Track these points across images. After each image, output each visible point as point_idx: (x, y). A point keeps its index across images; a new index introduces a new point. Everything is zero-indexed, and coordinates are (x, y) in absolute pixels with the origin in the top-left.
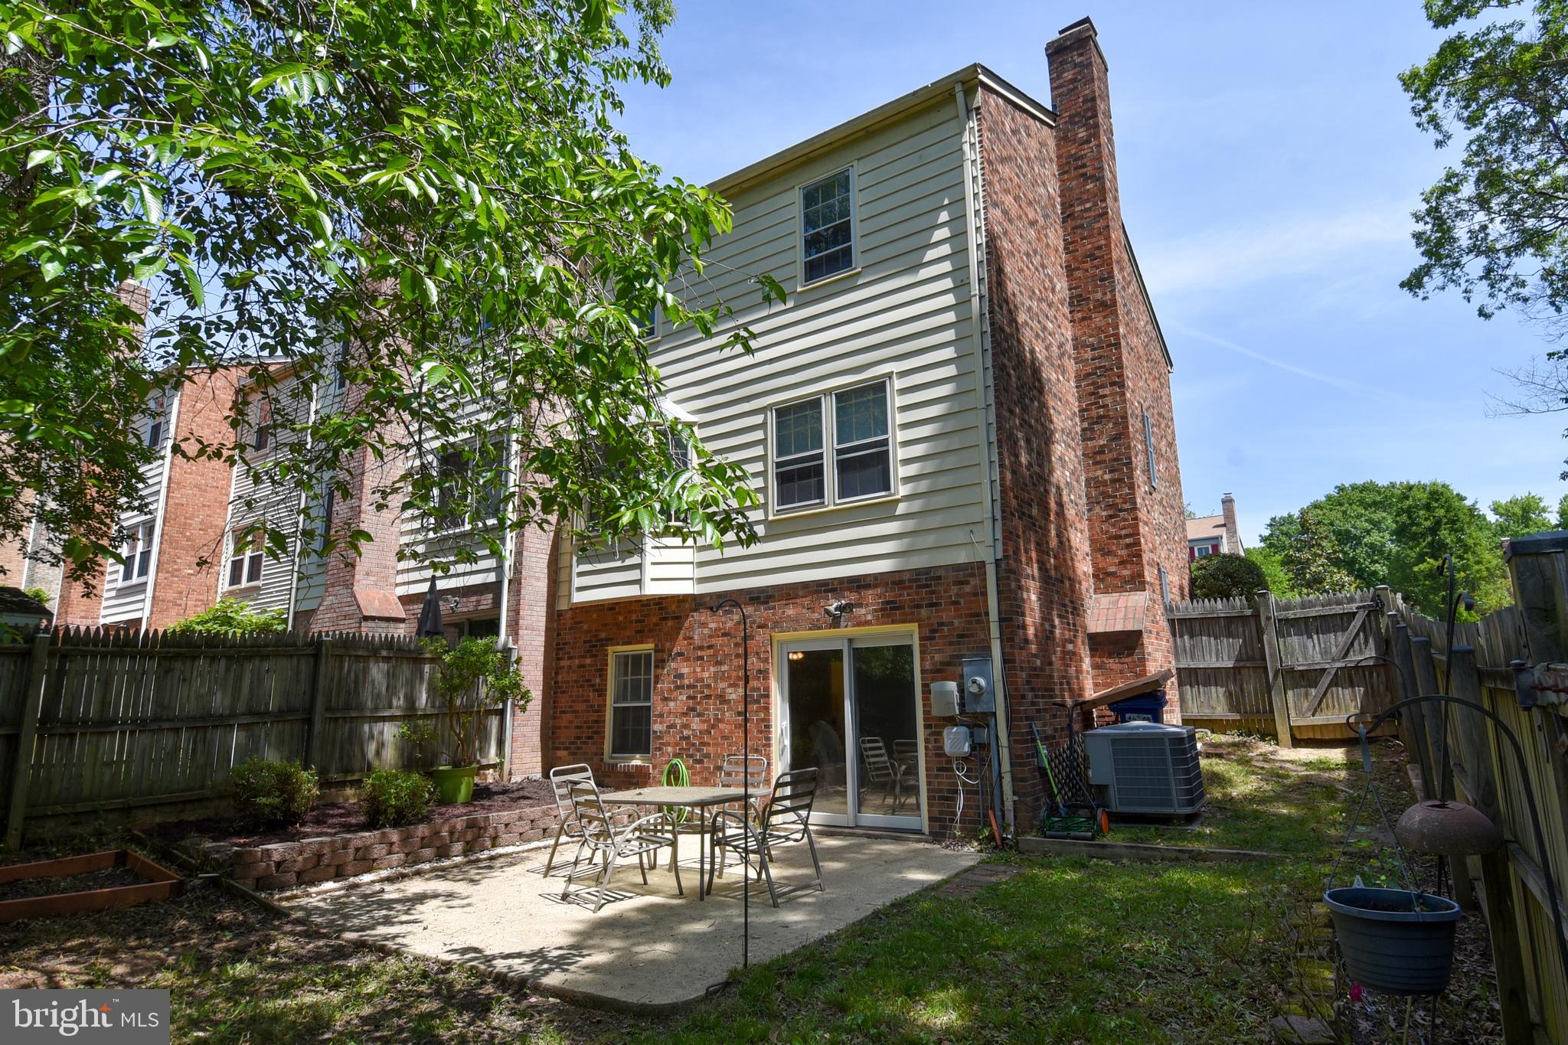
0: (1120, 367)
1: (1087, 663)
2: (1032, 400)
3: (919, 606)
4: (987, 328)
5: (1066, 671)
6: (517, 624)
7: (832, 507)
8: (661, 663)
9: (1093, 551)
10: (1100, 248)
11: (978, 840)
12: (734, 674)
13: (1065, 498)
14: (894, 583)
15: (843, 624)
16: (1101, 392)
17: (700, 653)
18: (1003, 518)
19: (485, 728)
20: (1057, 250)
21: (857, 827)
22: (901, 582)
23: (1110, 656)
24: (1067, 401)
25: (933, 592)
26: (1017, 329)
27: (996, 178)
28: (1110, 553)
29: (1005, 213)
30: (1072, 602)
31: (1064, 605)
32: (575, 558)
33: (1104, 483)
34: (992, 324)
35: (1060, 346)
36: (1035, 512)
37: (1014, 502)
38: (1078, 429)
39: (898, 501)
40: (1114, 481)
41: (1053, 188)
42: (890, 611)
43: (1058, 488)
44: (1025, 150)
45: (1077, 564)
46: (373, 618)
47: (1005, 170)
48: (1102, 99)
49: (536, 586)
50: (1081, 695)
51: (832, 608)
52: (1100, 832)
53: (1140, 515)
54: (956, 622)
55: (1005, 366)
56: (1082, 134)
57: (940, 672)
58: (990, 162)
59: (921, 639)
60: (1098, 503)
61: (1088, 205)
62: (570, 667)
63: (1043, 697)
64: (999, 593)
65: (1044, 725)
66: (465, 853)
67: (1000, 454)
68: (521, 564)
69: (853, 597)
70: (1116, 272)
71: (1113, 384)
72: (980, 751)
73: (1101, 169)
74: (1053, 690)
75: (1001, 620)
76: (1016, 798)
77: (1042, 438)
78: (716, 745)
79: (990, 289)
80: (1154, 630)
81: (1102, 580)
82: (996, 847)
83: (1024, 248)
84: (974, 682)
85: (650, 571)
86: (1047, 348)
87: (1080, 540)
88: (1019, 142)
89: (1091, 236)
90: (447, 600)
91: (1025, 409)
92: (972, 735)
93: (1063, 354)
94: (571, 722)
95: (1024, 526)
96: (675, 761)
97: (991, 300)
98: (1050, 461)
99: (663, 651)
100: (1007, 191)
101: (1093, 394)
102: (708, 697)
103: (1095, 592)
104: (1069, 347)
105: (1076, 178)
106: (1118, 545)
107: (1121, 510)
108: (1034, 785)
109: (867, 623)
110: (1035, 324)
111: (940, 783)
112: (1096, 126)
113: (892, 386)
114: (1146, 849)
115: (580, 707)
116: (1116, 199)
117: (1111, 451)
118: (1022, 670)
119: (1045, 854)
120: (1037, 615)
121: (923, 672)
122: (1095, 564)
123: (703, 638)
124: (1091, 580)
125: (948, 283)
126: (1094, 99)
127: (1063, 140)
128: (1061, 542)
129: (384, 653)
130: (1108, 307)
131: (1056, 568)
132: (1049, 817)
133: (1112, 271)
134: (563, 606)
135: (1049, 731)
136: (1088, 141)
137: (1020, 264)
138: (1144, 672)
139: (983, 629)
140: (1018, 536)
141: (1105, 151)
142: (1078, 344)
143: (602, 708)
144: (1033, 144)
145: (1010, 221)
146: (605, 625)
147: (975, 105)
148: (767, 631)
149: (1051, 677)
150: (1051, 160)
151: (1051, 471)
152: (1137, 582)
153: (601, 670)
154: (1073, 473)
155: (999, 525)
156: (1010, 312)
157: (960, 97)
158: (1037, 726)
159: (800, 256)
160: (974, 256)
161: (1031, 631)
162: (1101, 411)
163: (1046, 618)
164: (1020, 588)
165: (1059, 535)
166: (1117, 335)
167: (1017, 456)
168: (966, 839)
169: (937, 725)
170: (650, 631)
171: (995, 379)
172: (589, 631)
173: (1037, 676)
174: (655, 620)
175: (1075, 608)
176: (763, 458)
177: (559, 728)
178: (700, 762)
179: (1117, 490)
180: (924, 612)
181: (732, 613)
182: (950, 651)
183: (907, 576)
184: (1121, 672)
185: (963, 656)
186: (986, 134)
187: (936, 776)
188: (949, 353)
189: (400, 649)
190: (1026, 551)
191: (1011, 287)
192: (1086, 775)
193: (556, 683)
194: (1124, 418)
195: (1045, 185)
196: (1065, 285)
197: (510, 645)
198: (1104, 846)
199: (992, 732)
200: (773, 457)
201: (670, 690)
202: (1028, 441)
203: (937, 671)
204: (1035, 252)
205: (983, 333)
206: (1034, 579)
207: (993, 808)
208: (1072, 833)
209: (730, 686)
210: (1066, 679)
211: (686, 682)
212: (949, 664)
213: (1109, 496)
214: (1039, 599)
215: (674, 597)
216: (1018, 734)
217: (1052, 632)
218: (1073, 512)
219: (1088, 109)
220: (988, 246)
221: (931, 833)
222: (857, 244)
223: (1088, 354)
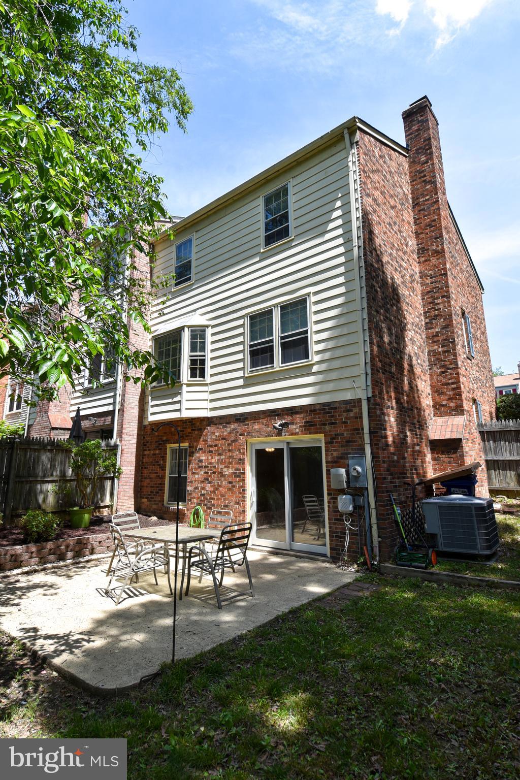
0: (447, 286)
1: (429, 457)
2: (392, 306)
3: (325, 424)
4: (363, 264)
5: (415, 462)
6: (122, 432)
7: (278, 369)
8: (192, 454)
9: (433, 392)
10: (434, 220)
11: (357, 564)
12: (227, 461)
13: (414, 362)
14: (311, 411)
15: (283, 434)
16: (436, 301)
17: (210, 449)
18: (372, 373)
19: (104, 487)
20: (409, 223)
21: (291, 550)
22: (315, 410)
23: (443, 453)
24: (416, 307)
25: (332, 416)
26: (382, 265)
27: (368, 181)
28: (442, 393)
29: (375, 200)
30: (418, 422)
31: (414, 424)
32: (150, 398)
33: (439, 353)
34: (365, 262)
35: (412, 276)
36: (393, 369)
37: (379, 364)
38: (423, 323)
39: (313, 365)
40: (444, 352)
41: (407, 189)
42: (309, 427)
43: (410, 356)
44: (388, 167)
45: (422, 400)
46: (57, 429)
47: (376, 177)
48: (435, 139)
49: (132, 412)
50: (424, 476)
51: (277, 425)
52: (430, 564)
53: (460, 371)
54: (345, 434)
55: (374, 286)
56: (423, 159)
57: (336, 462)
58: (364, 172)
59: (326, 443)
60: (435, 365)
61: (427, 198)
62: (149, 455)
63: (399, 478)
64: (369, 416)
65: (399, 495)
66: (73, 558)
67: (370, 336)
68: (124, 401)
69: (288, 419)
70: (444, 233)
71: (443, 297)
72: (359, 511)
73: (434, 177)
74: (406, 474)
75: (371, 433)
76: (380, 539)
77: (399, 328)
78: (218, 499)
79: (364, 242)
80: (470, 439)
81: (438, 409)
82: (367, 569)
83: (387, 220)
84: (355, 469)
85: (185, 405)
86: (402, 277)
87: (424, 386)
88: (384, 162)
89: (429, 214)
90: (90, 420)
91: (387, 310)
92: (354, 500)
93: (413, 281)
94: (149, 484)
95: (386, 378)
96: (197, 507)
97: (365, 249)
98: (404, 341)
99: (193, 447)
100: (376, 189)
101: (431, 303)
102: (214, 473)
103: (434, 416)
104: (417, 277)
105: (420, 183)
106: (447, 389)
107: (448, 369)
108: (392, 532)
109: (296, 434)
110: (394, 263)
111: (336, 528)
112: (431, 153)
113: (310, 300)
114: (459, 577)
115: (153, 476)
116: (444, 194)
117: (442, 335)
118: (384, 462)
119: (396, 576)
120: (395, 430)
121: (327, 462)
122: (434, 400)
123: (212, 440)
124: (432, 409)
125: (341, 241)
126: (429, 139)
127: (412, 163)
128: (411, 387)
129: (49, 447)
130: (440, 253)
131: (408, 402)
132: (400, 552)
133: (441, 233)
134: (146, 423)
135: (403, 498)
136: (427, 162)
137: (385, 229)
138: (463, 463)
139: (360, 438)
140: (382, 384)
141: (437, 167)
142: (423, 275)
143: (163, 477)
144: (394, 164)
145: (378, 205)
146: (165, 433)
147: (355, 141)
148: (244, 437)
149: (404, 466)
150: (405, 174)
151: (405, 346)
152: (459, 410)
153: (163, 457)
154: (419, 348)
155: (369, 377)
156: (377, 255)
157: (347, 136)
158: (394, 496)
159: (262, 233)
160: (355, 224)
161: (390, 439)
162: (436, 312)
163: (401, 431)
164: (383, 414)
165: (410, 383)
166: (445, 269)
167: (381, 337)
168: (349, 564)
169: (335, 494)
170: (187, 436)
171: (367, 293)
172: (158, 436)
173: (395, 466)
174: (189, 430)
175: (421, 425)
176: (243, 343)
177: (143, 486)
178: (210, 508)
179: (446, 357)
180: (327, 428)
181: (226, 427)
182: (342, 450)
183: (318, 407)
184: (450, 463)
185: (349, 454)
186: (362, 156)
187: (334, 524)
188: (341, 280)
189: (58, 445)
190: (388, 392)
191: (378, 242)
192: (424, 527)
193: (143, 463)
194: (450, 315)
195: (401, 187)
196: (415, 243)
197: (118, 443)
198: (432, 574)
199: (366, 500)
200: (248, 342)
201: (196, 469)
202: (389, 329)
203: (335, 462)
204: (395, 223)
205: (360, 267)
206: (392, 408)
207: (366, 545)
208: (414, 564)
209: (226, 467)
210: (414, 467)
211: (204, 464)
212: (341, 458)
213: (442, 361)
214: (397, 420)
215: (198, 418)
216: (381, 501)
217: (405, 440)
218: (420, 370)
219: (427, 145)
220: (363, 218)
221: (331, 557)
222: (292, 223)
223: (429, 281)
